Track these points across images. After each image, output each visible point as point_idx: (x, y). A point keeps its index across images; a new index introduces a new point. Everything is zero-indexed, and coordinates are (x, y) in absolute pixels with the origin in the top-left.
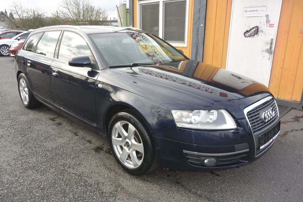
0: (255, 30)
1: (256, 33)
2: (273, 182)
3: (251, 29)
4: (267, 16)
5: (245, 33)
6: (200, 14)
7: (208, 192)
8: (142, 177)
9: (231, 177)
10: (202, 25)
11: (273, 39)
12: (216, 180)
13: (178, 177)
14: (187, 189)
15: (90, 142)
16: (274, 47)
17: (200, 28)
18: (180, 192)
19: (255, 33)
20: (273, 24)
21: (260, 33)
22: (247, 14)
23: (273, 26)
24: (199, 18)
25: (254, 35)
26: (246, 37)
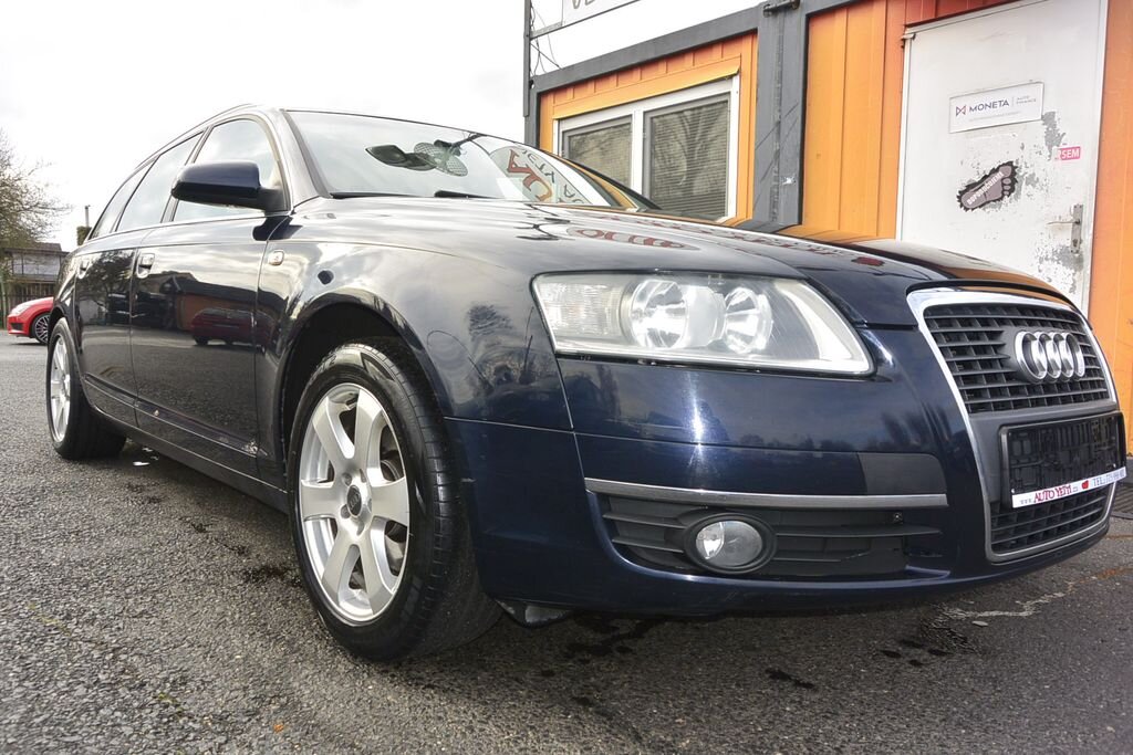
0: (1002, 179)
1: (1009, 188)
2: (1109, 728)
3: (986, 177)
4: (1048, 119)
5: (962, 193)
6: (782, 138)
7: (736, 746)
8: (414, 673)
9: (875, 695)
10: (789, 181)
11: (1081, 207)
12: (792, 701)
13: (593, 680)
14: (626, 726)
15: (242, 551)
16: (1091, 237)
17: (781, 190)
18: (583, 739)
19: (1004, 190)
20: (1075, 148)
21: (1024, 189)
22: (965, 122)
23: (1075, 153)
24: (777, 154)
25: (998, 200)
26: (966, 209)
